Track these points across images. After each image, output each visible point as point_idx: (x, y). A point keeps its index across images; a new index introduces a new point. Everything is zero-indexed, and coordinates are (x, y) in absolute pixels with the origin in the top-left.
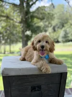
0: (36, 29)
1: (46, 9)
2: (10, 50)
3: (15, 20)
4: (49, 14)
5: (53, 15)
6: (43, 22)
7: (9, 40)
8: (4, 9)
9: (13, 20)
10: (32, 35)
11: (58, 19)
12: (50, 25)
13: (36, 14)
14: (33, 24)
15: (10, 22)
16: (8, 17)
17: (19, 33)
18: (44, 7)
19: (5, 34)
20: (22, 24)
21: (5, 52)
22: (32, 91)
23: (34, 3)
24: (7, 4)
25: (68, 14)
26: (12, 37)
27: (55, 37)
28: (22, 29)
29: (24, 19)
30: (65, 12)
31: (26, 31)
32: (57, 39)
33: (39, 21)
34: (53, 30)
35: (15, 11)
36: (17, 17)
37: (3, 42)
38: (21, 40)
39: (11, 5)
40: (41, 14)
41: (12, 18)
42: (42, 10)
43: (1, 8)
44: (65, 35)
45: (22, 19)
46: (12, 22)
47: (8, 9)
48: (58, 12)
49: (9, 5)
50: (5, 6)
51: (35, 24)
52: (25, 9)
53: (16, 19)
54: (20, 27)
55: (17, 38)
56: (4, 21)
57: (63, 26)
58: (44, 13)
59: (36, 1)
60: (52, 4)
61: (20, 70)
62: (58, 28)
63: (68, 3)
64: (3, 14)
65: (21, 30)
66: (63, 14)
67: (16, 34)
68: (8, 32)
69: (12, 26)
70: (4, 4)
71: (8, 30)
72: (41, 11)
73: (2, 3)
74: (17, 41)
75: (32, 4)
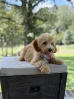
0: (38, 31)
1: (49, 11)
2: (12, 53)
3: (17, 22)
4: (52, 15)
5: (56, 16)
6: (46, 24)
7: (10, 43)
8: (5, 10)
9: (15, 21)
10: (34, 37)
11: (62, 20)
12: (53, 27)
13: (38, 16)
14: (36, 26)
15: (12, 24)
16: (9, 19)
17: (21, 35)
18: (47, 8)
19: (7, 36)
20: (24, 26)
21: (7, 54)
22: (30, 91)
23: (37, 4)
24: (8, 5)
25: (72, 15)
26: (14, 39)
27: (59, 39)
28: (25, 31)
29: (26, 21)
30: (69, 14)
31: (29, 32)
32: (61, 41)
33: (42, 22)
34: (56, 32)
35: (17, 13)
36: (19, 19)
37: (5, 44)
38: (23, 42)
39: (13, 6)
40: (44, 15)
41: (14, 20)
42: (45, 11)
43: (3, 10)
44: (69, 37)
45: (24, 21)
46: (14, 23)
47: (9, 10)
48: (62, 14)
49: (11, 6)
50: (7, 8)
51: (38, 25)
52: (28, 11)
53: (18, 20)
54: (22, 29)
55: (19, 40)
56: (6, 22)
57: (67, 28)
58: (46, 15)
59: (39, 2)
60: (55, 5)
61: (18, 70)
62: (62, 29)
63: (72, 4)
64: (4, 16)
65: (23, 32)
66: (67, 15)
67: (18, 36)
68: (10, 34)
69: (14, 28)
70: (6, 5)
71: (10, 32)
72: (44, 13)
73: (3, 4)
74: (19, 44)
75: (35, 6)
